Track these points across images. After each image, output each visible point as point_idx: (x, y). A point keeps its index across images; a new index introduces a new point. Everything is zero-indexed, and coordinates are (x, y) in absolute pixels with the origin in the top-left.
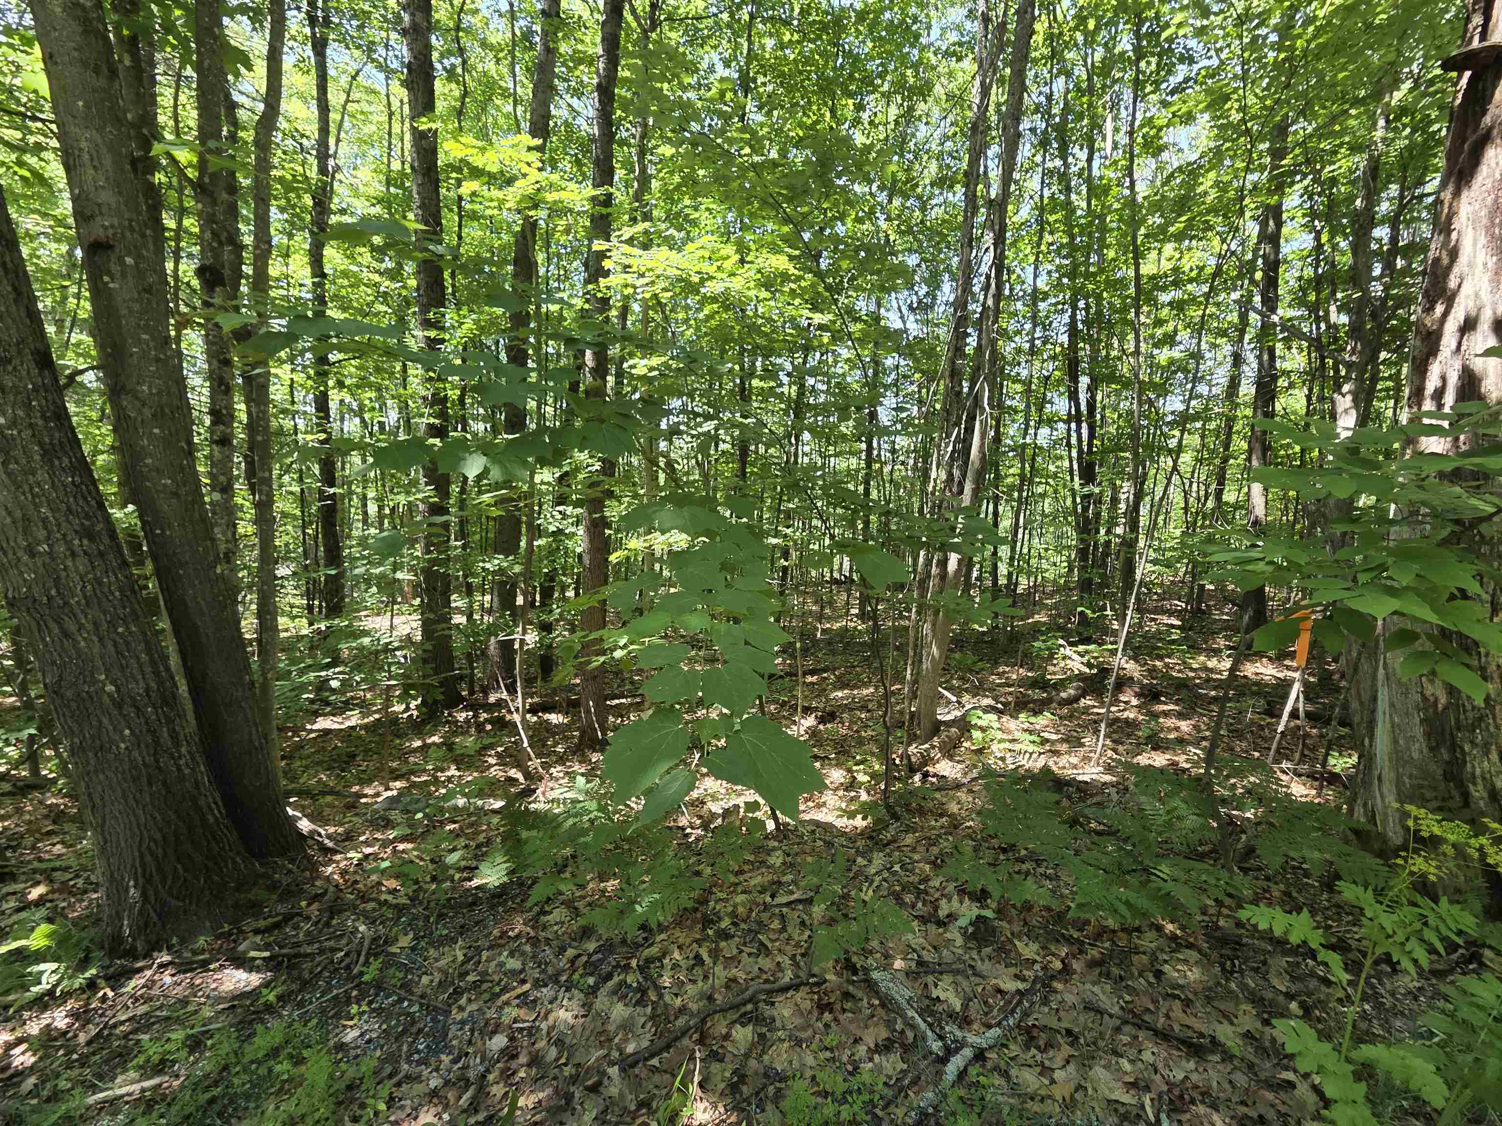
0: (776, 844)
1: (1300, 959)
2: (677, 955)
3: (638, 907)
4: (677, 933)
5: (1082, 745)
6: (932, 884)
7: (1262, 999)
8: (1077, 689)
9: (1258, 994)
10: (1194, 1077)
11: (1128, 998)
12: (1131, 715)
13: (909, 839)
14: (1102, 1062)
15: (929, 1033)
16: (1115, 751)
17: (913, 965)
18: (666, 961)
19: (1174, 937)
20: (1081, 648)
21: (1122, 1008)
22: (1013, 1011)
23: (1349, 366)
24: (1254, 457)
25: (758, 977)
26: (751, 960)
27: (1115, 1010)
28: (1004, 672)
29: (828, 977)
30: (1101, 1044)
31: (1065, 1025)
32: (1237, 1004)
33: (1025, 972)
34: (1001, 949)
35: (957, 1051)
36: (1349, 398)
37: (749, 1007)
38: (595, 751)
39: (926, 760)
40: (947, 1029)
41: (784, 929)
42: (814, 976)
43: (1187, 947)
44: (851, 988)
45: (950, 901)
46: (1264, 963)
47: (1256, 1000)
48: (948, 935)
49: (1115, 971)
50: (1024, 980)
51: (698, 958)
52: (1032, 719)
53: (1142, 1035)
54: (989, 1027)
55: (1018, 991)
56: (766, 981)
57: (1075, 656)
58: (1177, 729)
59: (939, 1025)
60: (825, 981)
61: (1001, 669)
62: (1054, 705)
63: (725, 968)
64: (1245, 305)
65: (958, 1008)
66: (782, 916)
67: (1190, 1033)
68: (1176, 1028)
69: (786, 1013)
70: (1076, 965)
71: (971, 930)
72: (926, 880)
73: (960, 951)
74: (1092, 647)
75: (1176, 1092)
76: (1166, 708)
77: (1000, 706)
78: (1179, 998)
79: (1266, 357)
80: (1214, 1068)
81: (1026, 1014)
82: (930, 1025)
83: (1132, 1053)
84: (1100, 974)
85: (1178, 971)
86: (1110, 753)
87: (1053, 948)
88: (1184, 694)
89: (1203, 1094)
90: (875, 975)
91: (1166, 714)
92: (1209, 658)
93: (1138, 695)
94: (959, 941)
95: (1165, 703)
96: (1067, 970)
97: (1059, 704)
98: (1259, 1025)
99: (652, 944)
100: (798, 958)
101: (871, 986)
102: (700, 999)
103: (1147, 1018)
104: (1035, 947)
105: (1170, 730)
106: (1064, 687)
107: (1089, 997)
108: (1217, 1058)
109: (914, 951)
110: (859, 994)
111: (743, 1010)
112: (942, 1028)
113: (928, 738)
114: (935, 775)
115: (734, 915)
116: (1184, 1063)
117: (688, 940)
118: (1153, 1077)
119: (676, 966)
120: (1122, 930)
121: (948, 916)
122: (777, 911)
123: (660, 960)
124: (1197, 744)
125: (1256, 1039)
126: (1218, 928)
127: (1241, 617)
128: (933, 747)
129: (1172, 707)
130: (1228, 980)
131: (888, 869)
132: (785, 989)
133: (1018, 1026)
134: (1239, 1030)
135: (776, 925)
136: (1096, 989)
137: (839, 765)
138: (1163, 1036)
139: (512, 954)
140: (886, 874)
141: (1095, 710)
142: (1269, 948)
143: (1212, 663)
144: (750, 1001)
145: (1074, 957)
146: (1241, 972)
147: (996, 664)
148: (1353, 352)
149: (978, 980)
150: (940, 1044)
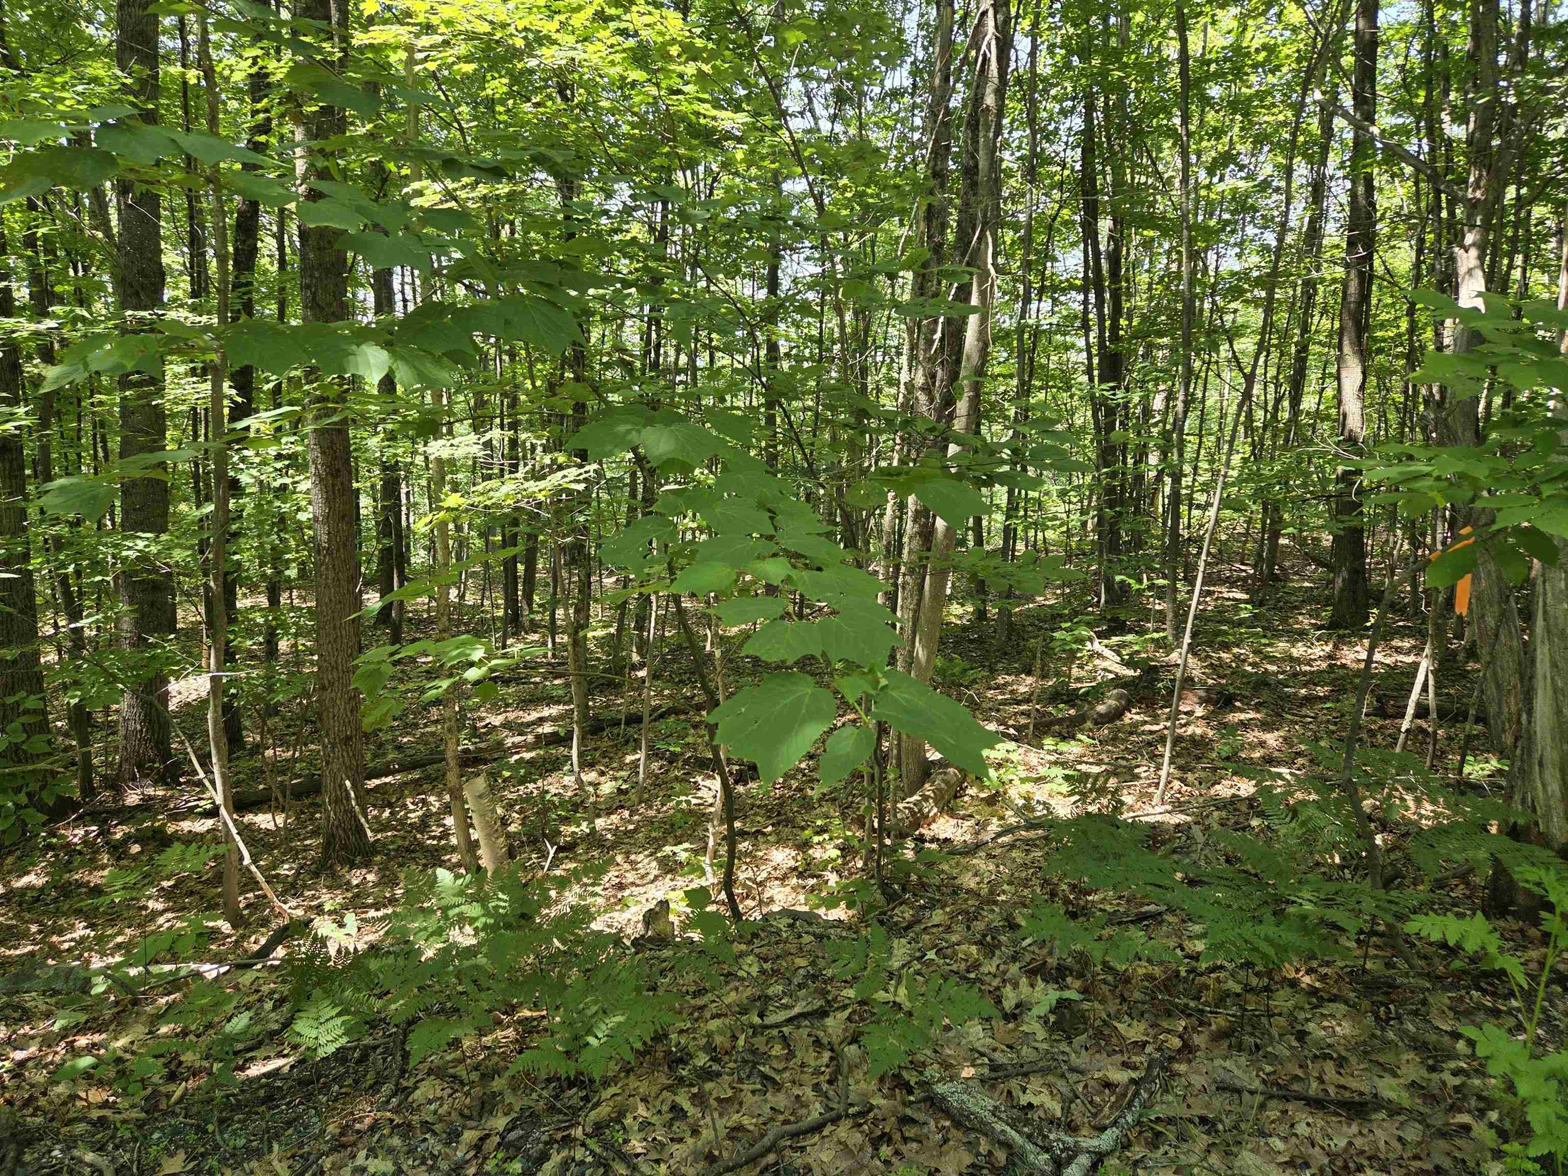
0: (743, 947)
1: (1463, 992)
2: (642, 1111)
3: (591, 1040)
4: (633, 1082)
5: (1137, 777)
6: (985, 969)
7: (1425, 1044)
8: (1119, 697)
9: (1421, 1038)
10: (1359, 1142)
11: (1269, 1069)
12: (1197, 730)
13: (938, 916)
14: (1249, 1146)
15: (1029, 1147)
16: (1183, 780)
17: (986, 1071)
18: (628, 1121)
19: (1313, 991)
20: (1115, 639)
21: (1264, 1082)
22: (1130, 1105)
23: (1473, 206)
24: (1346, 342)
25: (772, 1119)
26: (756, 1098)
27: (1256, 1084)
28: (1006, 684)
29: (874, 1103)
30: (1243, 1126)
31: (1198, 1111)
32: (1397, 1055)
33: (1135, 1059)
34: (1099, 1034)
35: (1070, 1160)
36: (1474, 252)
37: (771, 1158)
38: (353, 866)
39: (919, 819)
40: (1052, 1137)
41: (791, 1055)
42: (851, 1105)
43: (1330, 1000)
44: (908, 1111)
45: (1016, 986)
46: (1424, 1002)
47: (1419, 1046)
48: (1024, 1028)
49: (1249, 1040)
50: (1135, 1068)
51: (675, 1109)
52: (1063, 747)
53: (1290, 1107)
54: (1103, 1129)
55: (1132, 1081)
56: (786, 1122)
57: (1108, 653)
58: (1262, 744)
59: (1041, 1133)
60: (871, 1108)
61: (1000, 680)
62: (1089, 724)
63: (721, 1115)
64: (1329, 109)
65: (1059, 1114)
66: (784, 1038)
67: (1347, 1095)
68: (1332, 1091)
69: (825, 1157)
70: (1199, 1040)
71: (1052, 1018)
72: (976, 966)
73: (1045, 1046)
74: (1130, 637)
75: (1340, 1163)
76: (1243, 716)
77: (1012, 731)
78: (1332, 1058)
79: (1361, 189)
80: (1380, 1126)
81: (1147, 1106)
82: (1029, 1137)
83: (1283, 1129)
84: (1230, 1047)
85: (1324, 1028)
86: (1176, 784)
87: (1165, 1025)
88: (1265, 695)
89: (1370, 1158)
90: (940, 1088)
91: (1244, 725)
92: (1293, 643)
93: (1202, 701)
94: (1041, 1034)
95: (1242, 711)
96: (1187, 1049)
97: (1096, 723)
98: (1424, 1073)
99: (597, 1104)
100: (825, 1087)
101: (936, 1104)
102: (696, 1161)
103: (1295, 1087)
104: (1142, 1026)
105: (1253, 747)
106: (1100, 699)
107: (1221, 1075)
108: (1382, 1115)
109: (982, 1055)
110: (921, 1117)
111: (764, 1162)
112: (1045, 1137)
113: (916, 786)
114: (934, 840)
115: (710, 1048)
116: (1345, 1128)
117: (655, 1090)
118: (1311, 1151)
119: (646, 1125)
120: (1248, 991)
121: (1018, 1006)
122: (775, 1032)
123: (618, 1121)
124: (1290, 763)
125: (1423, 1088)
126: (1365, 971)
127: (1332, 582)
128: (926, 798)
129: (1252, 715)
130: (1383, 1029)
131: (919, 959)
132: (817, 1128)
133: (1139, 1123)
134: (1402, 1081)
135: (778, 1050)
136: (1228, 1064)
137: (781, 842)
138: (1317, 1104)
139: (372, 1152)
140: (917, 966)
141: (1147, 727)
142: (1428, 985)
143: (1298, 651)
144: (768, 1150)
145: (1194, 1029)
146: (1399, 1018)
147: (993, 671)
148: (1477, 186)
149: (1073, 1077)
150: (1047, 1156)
